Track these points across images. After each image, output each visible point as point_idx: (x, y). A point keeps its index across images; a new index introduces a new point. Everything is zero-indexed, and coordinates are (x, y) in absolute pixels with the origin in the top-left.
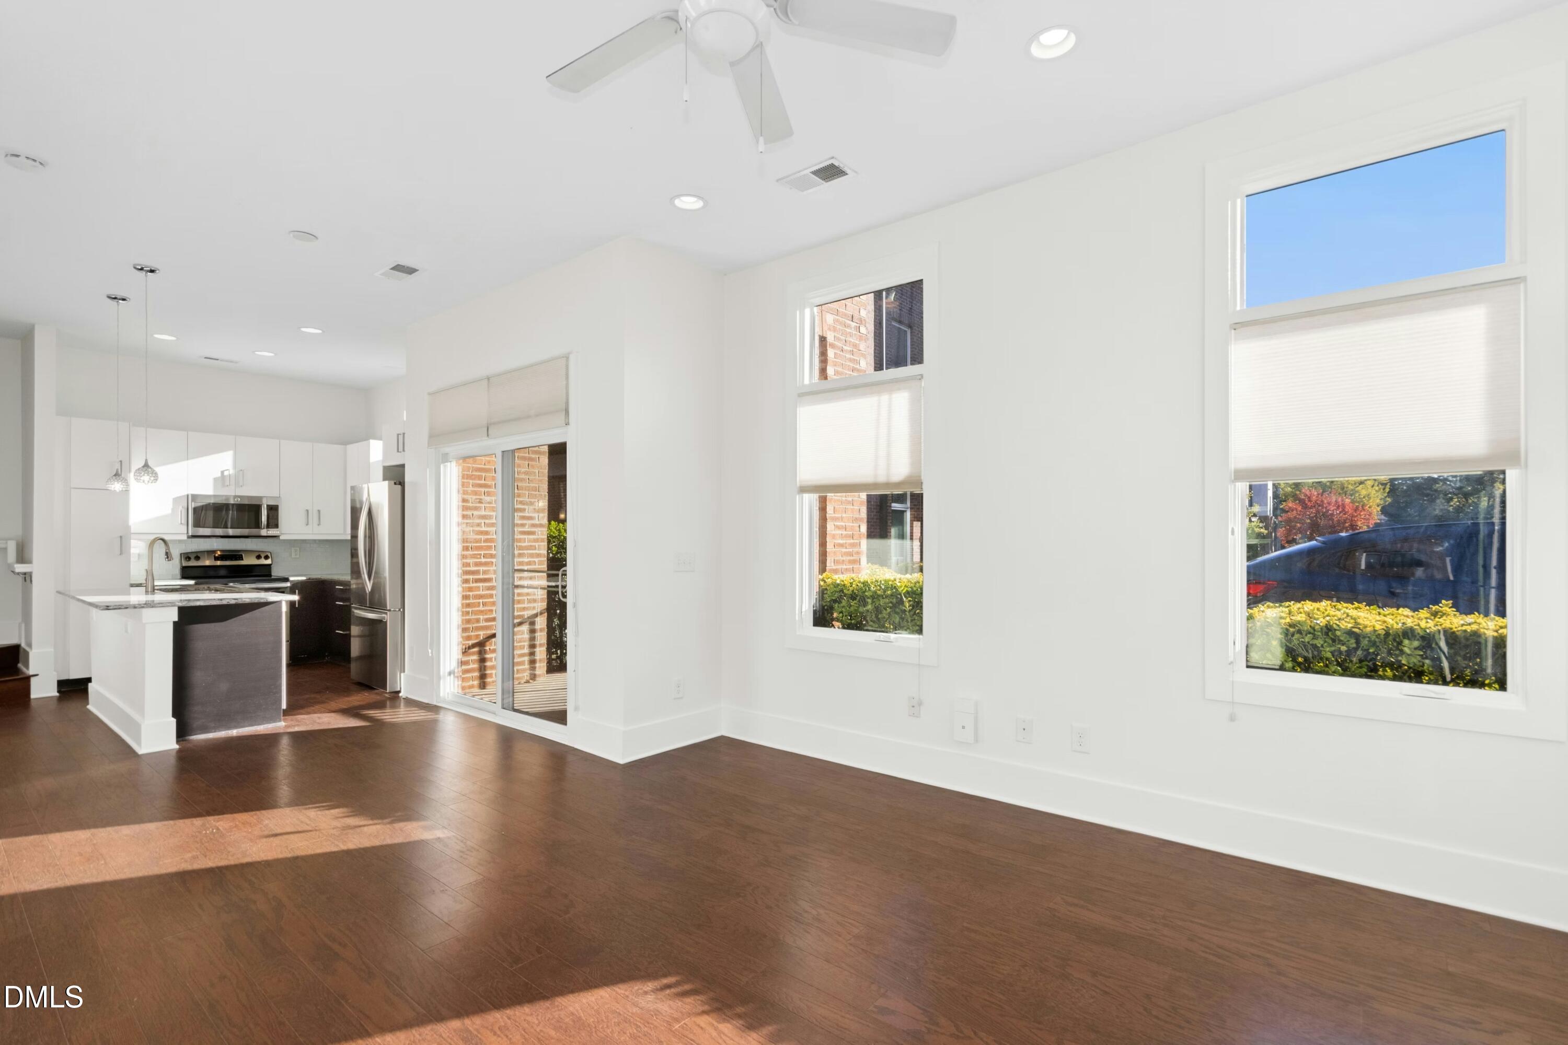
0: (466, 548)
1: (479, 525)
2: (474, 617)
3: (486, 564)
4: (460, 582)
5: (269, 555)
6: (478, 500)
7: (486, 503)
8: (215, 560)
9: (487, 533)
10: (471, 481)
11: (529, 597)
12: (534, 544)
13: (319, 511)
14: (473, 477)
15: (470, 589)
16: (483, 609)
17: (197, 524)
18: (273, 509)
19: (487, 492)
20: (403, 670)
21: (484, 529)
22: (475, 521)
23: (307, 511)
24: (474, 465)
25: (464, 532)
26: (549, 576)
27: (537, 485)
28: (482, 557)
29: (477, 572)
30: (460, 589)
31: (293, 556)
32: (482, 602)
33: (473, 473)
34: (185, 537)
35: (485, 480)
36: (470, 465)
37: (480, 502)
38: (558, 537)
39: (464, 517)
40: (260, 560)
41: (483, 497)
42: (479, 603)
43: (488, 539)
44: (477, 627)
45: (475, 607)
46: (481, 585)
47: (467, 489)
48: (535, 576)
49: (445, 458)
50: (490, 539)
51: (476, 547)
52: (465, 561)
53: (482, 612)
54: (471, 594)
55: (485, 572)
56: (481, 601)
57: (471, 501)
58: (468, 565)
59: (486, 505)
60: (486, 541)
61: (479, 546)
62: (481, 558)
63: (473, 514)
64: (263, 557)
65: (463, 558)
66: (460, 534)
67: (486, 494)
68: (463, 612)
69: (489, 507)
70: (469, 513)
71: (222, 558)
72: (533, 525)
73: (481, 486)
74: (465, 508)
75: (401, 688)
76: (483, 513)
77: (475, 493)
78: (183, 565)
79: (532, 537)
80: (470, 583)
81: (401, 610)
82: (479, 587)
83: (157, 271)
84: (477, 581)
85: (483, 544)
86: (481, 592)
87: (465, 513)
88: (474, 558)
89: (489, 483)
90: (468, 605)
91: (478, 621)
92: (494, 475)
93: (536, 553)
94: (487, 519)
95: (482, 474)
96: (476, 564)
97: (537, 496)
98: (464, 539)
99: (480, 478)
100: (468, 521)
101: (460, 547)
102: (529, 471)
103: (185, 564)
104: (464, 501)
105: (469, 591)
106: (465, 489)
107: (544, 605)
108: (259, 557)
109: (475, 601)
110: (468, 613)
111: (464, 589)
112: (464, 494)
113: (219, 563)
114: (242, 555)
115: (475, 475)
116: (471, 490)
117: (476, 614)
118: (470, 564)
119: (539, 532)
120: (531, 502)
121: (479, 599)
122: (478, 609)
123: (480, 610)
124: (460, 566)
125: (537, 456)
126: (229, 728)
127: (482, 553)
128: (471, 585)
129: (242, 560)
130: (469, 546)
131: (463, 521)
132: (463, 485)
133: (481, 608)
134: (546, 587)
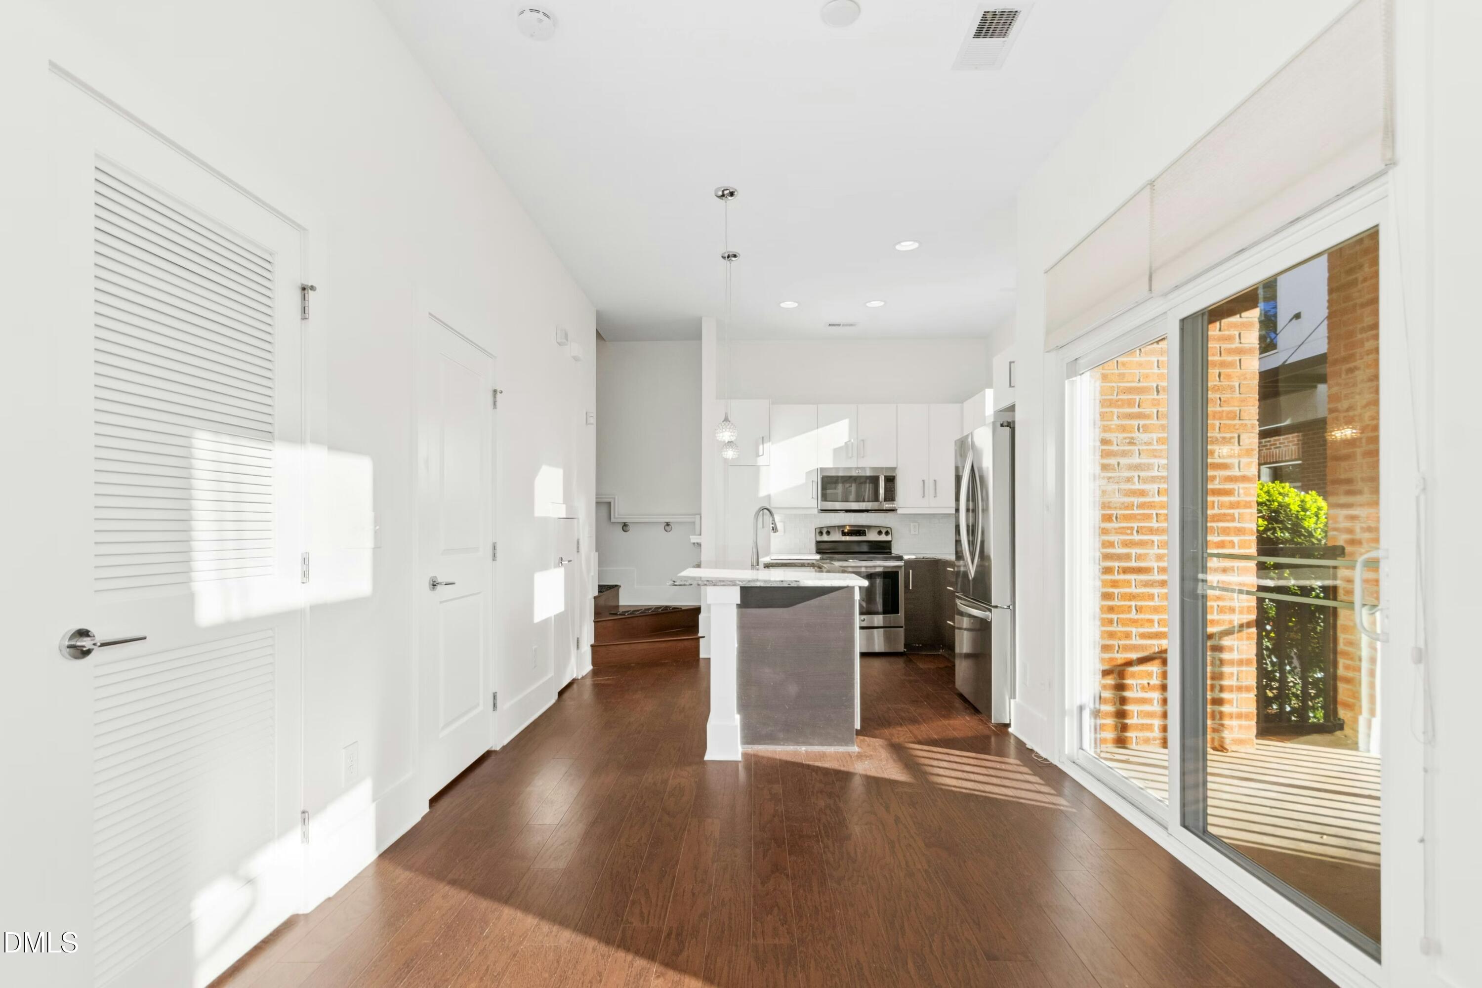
0: (1107, 518)
1: (1129, 480)
2: (1121, 628)
3: (1142, 544)
4: (1097, 570)
5: (889, 531)
6: (1128, 441)
7: (1141, 444)
8: (843, 535)
9: (1142, 493)
10: (1115, 410)
11: (1221, 603)
12: (1231, 511)
13: (935, 481)
14: (1119, 403)
15: (1115, 584)
16: (1136, 617)
17: (825, 498)
18: (891, 480)
19: (1143, 427)
20: (1013, 696)
21: (1137, 486)
22: (1121, 474)
23: (923, 481)
24: (1120, 384)
25: (1104, 492)
26: (1262, 567)
27: (1237, 409)
28: (1135, 532)
29: (1127, 557)
30: (1098, 583)
31: (912, 532)
32: (1136, 606)
33: (1119, 397)
34: (816, 511)
35: (1139, 406)
36: (1114, 384)
37: (1132, 443)
38: (1268, 503)
39: (1105, 467)
40: (881, 536)
41: (1136, 435)
42: (1130, 607)
43: (1145, 503)
44: (1126, 645)
45: (1123, 612)
46: (1132, 577)
47: (1109, 423)
48: (1233, 567)
49: (1073, 368)
50: (1149, 502)
51: (1124, 515)
52: (1106, 538)
53: (1134, 622)
54: (1116, 591)
55: (1139, 557)
56: (1133, 603)
57: (1115, 443)
58: (1111, 544)
59: (1141, 448)
60: (1141, 506)
61: (1130, 515)
62: (1132, 534)
63: (1119, 464)
64: (884, 533)
65: (1103, 533)
66: (1098, 493)
67: (1141, 430)
68: (1103, 620)
69: (1147, 450)
70: (1113, 461)
71: (851, 533)
72: (1230, 479)
73: (1130, 416)
74: (1105, 454)
75: (1010, 720)
76: (1136, 460)
77: (1123, 429)
78: (817, 540)
79: (1226, 499)
80: (1114, 573)
81: (1011, 607)
82: (1129, 582)
83: (736, 193)
84: (1126, 571)
85: (1136, 512)
86: (1133, 590)
87: (1106, 461)
88: (1122, 533)
89: (1147, 410)
90: (1111, 609)
91: (1128, 635)
92: (1155, 396)
93: (1236, 527)
94: (1142, 470)
95: (1134, 397)
96: (1126, 544)
97: (1237, 427)
98: (1103, 503)
99: (1130, 403)
100: (1110, 475)
101: (1097, 514)
102: (1222, 386)
103: (819, 539)
104: (1104, 442)
105: (1112, 586)
106: (1106, 423)
107: (1253, 617)
108: (880, 533)
109: (1122, 603)
110: (1111, 622)
111: (1104, 583)
112: (1105, 431)
113: (848, 538)
114: (865, 530)
115: (1122, 400)
116: (1116, 425)
117: (1124, 625)
118: (1114, 542)
119: (1241, 491)
120: (1224, 438)
121: (1130, 600)
122: (1128, 616)
123: (1130, 619)
124: (1098, 545)
125: (1237, 358)
126: (797, 743)
127: (1135, 525)
128: (1117, 577)
129: (865, 535)
130: (1112, 515)
131: (1103, 474)
132: (1103, 416)
133: (1133, 615)
134: (1255, 590)
